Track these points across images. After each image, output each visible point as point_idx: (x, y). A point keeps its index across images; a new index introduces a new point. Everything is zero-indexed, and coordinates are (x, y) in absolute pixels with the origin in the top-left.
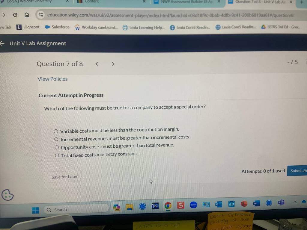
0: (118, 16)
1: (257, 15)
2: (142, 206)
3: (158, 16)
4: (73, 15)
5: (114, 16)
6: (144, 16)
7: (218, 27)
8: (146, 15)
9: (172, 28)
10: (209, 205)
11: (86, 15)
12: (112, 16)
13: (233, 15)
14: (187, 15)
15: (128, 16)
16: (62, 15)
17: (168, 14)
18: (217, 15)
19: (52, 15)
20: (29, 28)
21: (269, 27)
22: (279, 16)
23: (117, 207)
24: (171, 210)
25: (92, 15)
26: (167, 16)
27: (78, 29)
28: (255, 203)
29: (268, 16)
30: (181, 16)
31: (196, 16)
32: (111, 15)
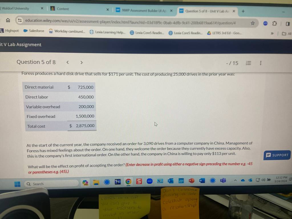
0: (85, 22)
1: (203, 23)
2: (107, 182)
3: (120, 23)
4: (47, 21)
5: (82, 22)
6: (108, 22)
7: (171, 33)
8: (110, 21)
9: (132, 33)
10: (162, 181)
11: (58, 20)
12: (81, 22)
13: (183, 23)
14: (144, 22)
15: (94, 22)
16: (38, 21)
17: (129, 21)
18: (170, 22)
19: (29, 21)
20: (10, 31)
21: (214, 33)
22: (223, 23)
23: (85, 182)
24: (131, 185)
25: (63, 21)
26: (127, 22)
27: (51, 32)
28: (201, 181)
29: (213, 23)
30: (139, 23)
31: (152, 23)
32: (79, 21)
